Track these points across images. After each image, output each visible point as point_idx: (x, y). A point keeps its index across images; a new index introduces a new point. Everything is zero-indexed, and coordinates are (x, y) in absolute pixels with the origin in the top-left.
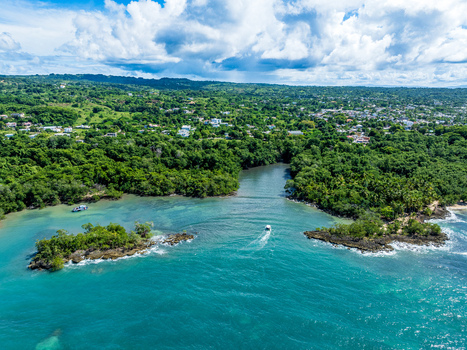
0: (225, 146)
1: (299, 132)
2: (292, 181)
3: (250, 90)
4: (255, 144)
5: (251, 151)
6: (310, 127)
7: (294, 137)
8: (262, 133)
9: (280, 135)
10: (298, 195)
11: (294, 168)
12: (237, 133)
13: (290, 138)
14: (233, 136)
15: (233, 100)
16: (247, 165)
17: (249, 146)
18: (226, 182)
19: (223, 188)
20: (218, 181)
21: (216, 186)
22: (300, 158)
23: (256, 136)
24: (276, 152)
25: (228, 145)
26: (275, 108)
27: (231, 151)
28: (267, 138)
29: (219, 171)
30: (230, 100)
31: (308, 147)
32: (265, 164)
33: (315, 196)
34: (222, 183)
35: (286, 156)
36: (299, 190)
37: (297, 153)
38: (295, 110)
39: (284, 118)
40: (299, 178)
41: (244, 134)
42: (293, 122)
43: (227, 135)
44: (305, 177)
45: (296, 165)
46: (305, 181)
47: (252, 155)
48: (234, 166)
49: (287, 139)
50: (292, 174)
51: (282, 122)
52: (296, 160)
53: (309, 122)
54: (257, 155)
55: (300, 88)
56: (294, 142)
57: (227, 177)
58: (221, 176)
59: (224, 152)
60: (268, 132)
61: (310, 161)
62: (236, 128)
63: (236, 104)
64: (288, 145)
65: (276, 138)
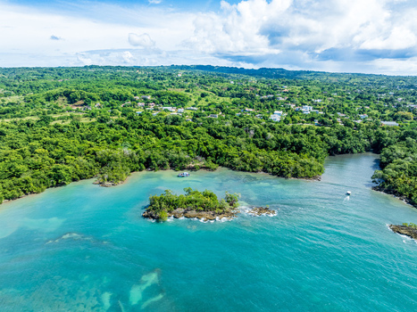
0: (314, 132)
1: (394, 123)
2: (381, 172)
3: (344, 79)
4: (344, 132)
5: (340, 138)
6: (406, 118)
7: (388, 128)
8: (352, 122)
9: (372, 125)
10: (386, 186)
11: (384, 160)
12: (327, 120)
13: (383, 129)
14: (323, 123)
15: (326, 89)
16: (333, 151)
17: (337, 133)
18: (311, 166)
19: (308, 171)
20: (303, 165)
21: (300, 169)
22: (392, 150)
23: (346, 124)
24: (366, 142)
25: (317, 131)
26: (369, 98)
27: (319, 137)
28: (358, 127)
29: (306, 155)
30: (323, 89)
31: (402, 138)
32: (352, 152)
33: (406, 190)
34: (307, 167)
35: (377, 147)
36: (387, 181)
37: (390, 144)
38: (391, 100)
39: (378, 108)
40: (390, 169)
41: (334, 122)
42: (388, 112)
43: (316, 122)
44: (395, 169)
45: (386, 155)
46: (395, 173)
47: (340, 142)
48: (321, 151)
49: (380, 130)
50: (382, 165)
51: (376, 112)
52: (387, 151)
53: (406, 113)
54: (345, 142)
55: (399, 78)
56: (387, 132)
57: (313, 161)
58: (307, 160)
59: (312, 138)
60: (359, 122)
61: (403, 153)
62: (326, 116)
63: (329, 93)
64: (379, 135)
65: (367, 128)
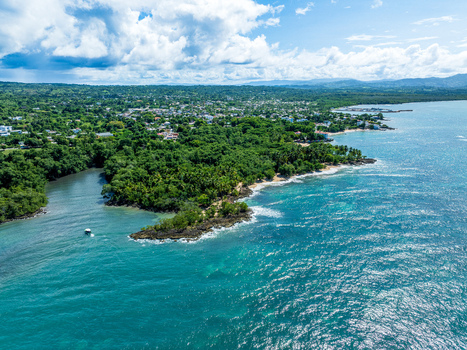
0: (22, 157)
1: (108, 134)
2: (109, 186)
3: (44, 91)
4: (59, 151)
5: (56, 159)
6: (119, 127)
7: (104, 140)
8: (66, 138)
9: (88, 138)
10: (118, 198)
11: (109, 172)
12: (35, 140)
13: (100, 141)
14: (29, 144)
15: (24, 103)
16: (53, 175)
17: (52, 154)
18: (30, 199)
19: (27, 206)
20: (18, 200)
21: (16, 206)
22: (114, 161)
23: (60, 142)
24: (86, 157)
25: (25, 155)
26: (77, 110)
27: (30, 162)
28: (73, 143)
29: (19, 187)
30: (20, 103)
31: (120, 148)
32: (75, 172)
33: (136, 196)
34: (25, 201)
35: (98, 160)
36: (117, 193)
37: (110, 155)
38: (100, 110)
39: (90, 120)
40: (116, 181)
41: (45, 141)
42: (100, 124)
43: (22, 144)
44: (121, 179)
45: (110, 168)
46: (122, 183)
47: (57, 164)
48: (37, 178)
49: (97, 142)
50: (107, 178)
51: (88, 124)
52: (109, 163)
53: (117, 123)
54: (64, 162)
55: (103, 88)
56: (104, 144)
57: (31, 192)
58: (22, 193)
59: (22, 165)
60: (73, 137)
61: (124, 162)
62: (32, 135)
63: (29, 107)
64: (97, 148)
65: (84, 142)
